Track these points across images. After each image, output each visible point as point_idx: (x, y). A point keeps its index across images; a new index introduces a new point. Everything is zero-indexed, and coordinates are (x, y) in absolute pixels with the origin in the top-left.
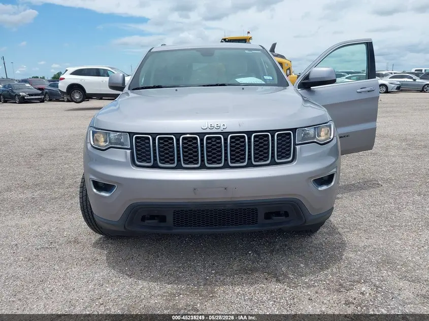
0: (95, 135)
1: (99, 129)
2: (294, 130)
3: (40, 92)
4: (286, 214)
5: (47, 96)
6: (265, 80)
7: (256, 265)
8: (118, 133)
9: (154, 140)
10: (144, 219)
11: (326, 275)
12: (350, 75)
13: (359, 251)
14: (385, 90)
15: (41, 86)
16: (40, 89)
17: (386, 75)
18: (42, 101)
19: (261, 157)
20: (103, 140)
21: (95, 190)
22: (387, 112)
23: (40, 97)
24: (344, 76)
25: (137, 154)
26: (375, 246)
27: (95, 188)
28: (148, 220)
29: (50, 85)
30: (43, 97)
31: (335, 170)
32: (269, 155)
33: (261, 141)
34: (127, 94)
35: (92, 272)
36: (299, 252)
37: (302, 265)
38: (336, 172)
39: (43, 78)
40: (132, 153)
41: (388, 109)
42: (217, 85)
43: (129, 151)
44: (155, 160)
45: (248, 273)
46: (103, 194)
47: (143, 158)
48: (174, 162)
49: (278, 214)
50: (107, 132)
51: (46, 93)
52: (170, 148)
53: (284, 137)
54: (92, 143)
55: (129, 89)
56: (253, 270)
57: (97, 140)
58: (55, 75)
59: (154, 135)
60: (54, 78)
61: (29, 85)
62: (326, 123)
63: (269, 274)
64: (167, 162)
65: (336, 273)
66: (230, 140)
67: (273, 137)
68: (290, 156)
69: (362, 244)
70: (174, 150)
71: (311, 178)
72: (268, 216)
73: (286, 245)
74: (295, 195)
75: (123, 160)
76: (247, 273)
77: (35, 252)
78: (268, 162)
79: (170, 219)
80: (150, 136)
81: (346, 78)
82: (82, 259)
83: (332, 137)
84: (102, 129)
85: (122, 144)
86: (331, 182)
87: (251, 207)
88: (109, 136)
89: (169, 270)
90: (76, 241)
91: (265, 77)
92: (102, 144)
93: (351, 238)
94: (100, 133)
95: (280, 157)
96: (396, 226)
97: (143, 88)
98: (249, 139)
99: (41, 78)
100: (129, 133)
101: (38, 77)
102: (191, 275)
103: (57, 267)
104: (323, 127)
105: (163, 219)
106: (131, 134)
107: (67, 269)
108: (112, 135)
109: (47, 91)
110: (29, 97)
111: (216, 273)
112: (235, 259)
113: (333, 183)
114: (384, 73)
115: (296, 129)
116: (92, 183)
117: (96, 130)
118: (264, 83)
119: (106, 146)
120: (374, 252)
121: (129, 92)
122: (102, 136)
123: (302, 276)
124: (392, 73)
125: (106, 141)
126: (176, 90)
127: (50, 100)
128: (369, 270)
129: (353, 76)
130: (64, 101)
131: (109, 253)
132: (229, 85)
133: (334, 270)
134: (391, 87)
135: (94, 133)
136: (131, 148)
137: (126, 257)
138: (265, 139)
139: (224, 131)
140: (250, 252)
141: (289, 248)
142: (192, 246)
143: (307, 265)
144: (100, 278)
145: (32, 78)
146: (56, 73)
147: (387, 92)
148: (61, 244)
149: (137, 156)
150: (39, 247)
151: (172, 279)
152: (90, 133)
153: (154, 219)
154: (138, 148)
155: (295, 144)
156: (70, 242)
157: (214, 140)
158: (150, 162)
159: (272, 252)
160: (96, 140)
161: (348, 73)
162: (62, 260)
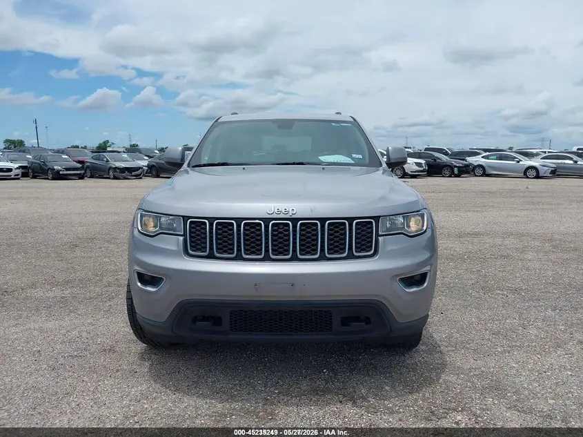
0: (144, 219)
1: (149, 212)
2: (377, 218)
3: (80, 165)
4: (367, 321)
5: (88, 171)
6: (353, 159)
7: (330, 385)
8: (171, 217)
9: (211, 225)
10: (195, 320)
11: (416, 400)
12: (488, 153)
13: (462, 374)
14: (535, 174)
15: (81, 159)
16: (79, 162)
17: (537, 154)
18: (81, 177)
19: (336, 249)
20: (152, 224)
21: (139, 284)
22: (533, 203)
23: (79, 172)
24: (479, 154)
25: (191, 242)
26: (483, 369)
27: (140, 282)
28: (200, 321)
29: (92, 157)
30: (83, 172)
31: (428, 268)
32: (345, 247)
33: (336, 229)
34: (187, 172)
35: (128, 386)
36: (385, 373)
37: (387, 388)
38: (430, 271)
39: (85, 148)
40: (185, 241)
41: (535, 200)
42: (294, 164)
43: (181, 238)
44: (211, 249)
45: (319, 394)
46: (149, 289)
47: (198, 247)
48: (234, 252)
49: (357, 319)
50: (158, 215)
51: (88, 167)
52: (230, 235)
53: (365, 226)
54: (140, 228)
55: (189, 166)
56: (326, 391)
57: (146, 225)
58: (100, 144)
59: (211, 220)
60: (99, 147)
61: (66, 157)
62: (418, 211)
63: (345, 396)
64: (226, 252)
65: (429, 398)
66: (300, 228)
67: (351, 225)
68: (371, 249)
69: (467, 366)
70: (234, 237)
71: (397, 276)
72: (345, 321)
73: (371, 364)
74: (376, 295)
75: (174, 248)
76: (317, 394)
77: (61, 360)
78: (345, 255)
79: (226, 321)
80: (207, 221)
81: (482, 157)
82: (118, 371)
83: (425, 228)
84: (152, 212)
85: (174, 230)
86: (424, 283)
87: (324, 309)
88: (160, 219)
89: (222, 387)
90: (112, 350)
91: (354, 156)
92: (151, 229)
93: (456, 358)
94: (150, 216)
95: (359, 249)
96: (515, 346)
97: (205, 165)
98: (323, 227)
99: (82, 148)
100: (183, 216)
101: (78, 147)
102: (249, 394)
103: (86, 379)
104: (414, 216)
105: (217, 321)
106: (185, 218)
107: (99, 381)
108: (163, 219)
109: (88, 164)
110: (65, 172)
111: (279, 393)
112: (306, 377)
113: (425, 285)
114: (534, 151)
115: (380, 217)
116: (136, 275)
117: (145, 212)
118: (353, 162)
119: (156, 231)
120: (481, 376)
121: (188, 169)
122: (151, 220)
123: (384, 400)
124: (545, 152)
125: (155, 226)
126: (244, 169)
127: (92, 177)
128: (471, 397)
129: (491, 155)
130: (109, 178)
131: (151, 365)
132: (308, 164)
133: (427, 395)
134: (542, 171)
135: (142, 216)
136: (184, 235)
137: (172, 369)
138: (342, 227)
139: (293, 216)
140: (325, 371)
141: (376, 368)
142: (254, 361)
143: (393, 387)
144: (138, 394)
145: (71, 147)
146: (101, 142)
147: (538, 177)
148: (93, 353)
149: (190, 244)
150: (67, 354)
151: (225, 397)
152: (137, 217)
153: (207, 321)
154: (193, 235)
155: (378, 235)
156: (105, 350)
157: (281, 227)
158: (205, 252)
159: (352, 371)
160: (144, 225)
161: (486, 150)
162: (93, 370)
